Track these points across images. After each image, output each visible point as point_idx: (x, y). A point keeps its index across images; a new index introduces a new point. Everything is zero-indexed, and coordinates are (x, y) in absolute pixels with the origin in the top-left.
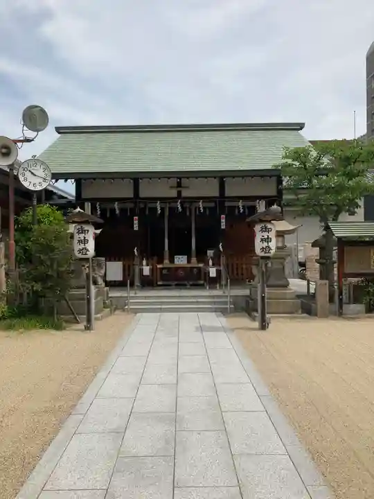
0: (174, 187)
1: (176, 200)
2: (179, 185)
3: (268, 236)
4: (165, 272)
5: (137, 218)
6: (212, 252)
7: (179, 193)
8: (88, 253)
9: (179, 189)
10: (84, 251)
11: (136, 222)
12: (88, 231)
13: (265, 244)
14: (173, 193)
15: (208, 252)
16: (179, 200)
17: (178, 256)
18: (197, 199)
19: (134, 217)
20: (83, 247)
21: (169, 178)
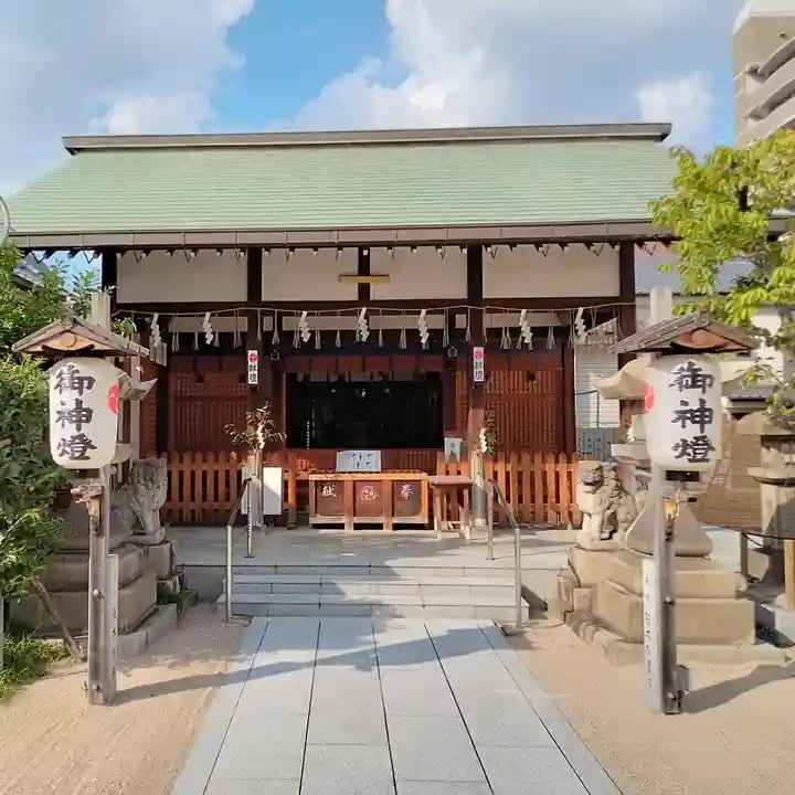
0: (351, 275)
1: (357, 309)
2: (364, 266)
3: (702, 402)
5: (255, 352)
7: (364, 290)
8: (89, 452)
9: (364, 279)
10: (78, 448)
11: (253, 364)
12: (91, 381)
13: (692, 431)
14: (351, 294)
16: (364, 309)
17: (357, 452)
18: (413, 306)
19: (250, 352)
20: (76, 433)
21: (340, 246)
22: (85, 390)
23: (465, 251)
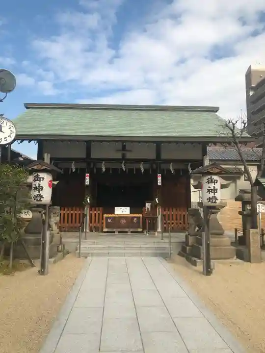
0: (120, 150)
1: (121, 161)
2: (124, 148)
3: (214, 187)
4: (109, 221)
6: (150, 204)
7: (124, 155)
8: (42, 199)
9: (124, 152)
10: (39, 198)
11: (87, 178)
12: (43, 178)
13: (212, 195)
14: (119, 156)
15: (147, 204)
16: (124, 162)
17: (122, 208)
18: (139, 161)
19: (87, 174)
20: (38, 193)
21: (117, 141)
22: (41, 181)
23: (155, 144)
